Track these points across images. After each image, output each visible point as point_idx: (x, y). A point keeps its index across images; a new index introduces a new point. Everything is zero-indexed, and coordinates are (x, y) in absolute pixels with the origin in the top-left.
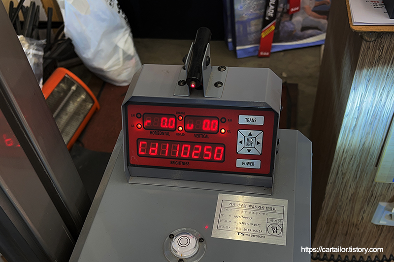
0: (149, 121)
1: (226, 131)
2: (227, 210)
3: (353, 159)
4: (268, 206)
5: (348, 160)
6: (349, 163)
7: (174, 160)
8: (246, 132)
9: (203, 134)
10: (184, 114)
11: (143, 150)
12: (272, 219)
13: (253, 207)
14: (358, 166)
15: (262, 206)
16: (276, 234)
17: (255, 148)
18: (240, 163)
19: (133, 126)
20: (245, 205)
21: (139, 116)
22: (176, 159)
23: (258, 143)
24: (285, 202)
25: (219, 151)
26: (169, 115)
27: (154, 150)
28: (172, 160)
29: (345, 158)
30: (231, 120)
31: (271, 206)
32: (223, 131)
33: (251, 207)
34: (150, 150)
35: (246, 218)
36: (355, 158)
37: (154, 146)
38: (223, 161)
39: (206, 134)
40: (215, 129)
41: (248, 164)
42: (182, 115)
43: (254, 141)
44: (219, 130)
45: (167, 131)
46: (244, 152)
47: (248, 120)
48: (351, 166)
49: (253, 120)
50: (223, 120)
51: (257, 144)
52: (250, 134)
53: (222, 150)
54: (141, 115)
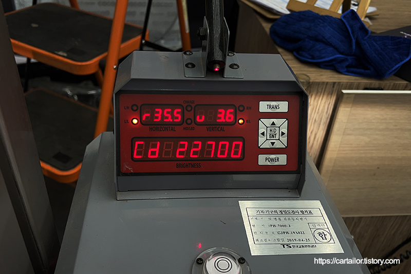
0: (148, 115)
1: (245, 122)
2: (257, 219)
7: (181, 162)
9: (218, 127)
10: (193, 102)
11: (139, 153)
12: (314, 224)
13: (286, 212)
16: (327, 241)
17: (279, 139)
19: (126, 122)
20: (276, 212)
21: (135, 108)
22: (183, 160)
25: (237, 147)
26: (173, 106)
27: (154, 152)
28: (178, 162)
30: (250, 108)
31: (305, 210)
32: (241, 121)
34: (150, 152)
37: (154, 146)
38: (242, 159)
40: (232, 120)
41: (272, 160)
42: (191, 104)
43: (277, 132)
44: (237, 121)
45: (172, 126)
46: (267, 145)
47: (269, 106)
49: (276, 107)
50: (241, 108)
51: (282, 135)
52: (273, 124)
53: (241, 145)
54: (137, 107)
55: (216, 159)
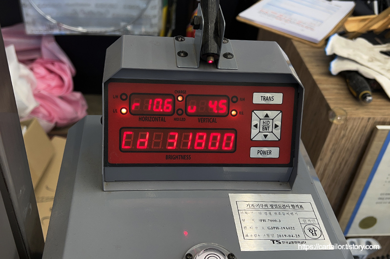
0: (138, 104)
2: (246, 213)
4: (293, 204)
7: (170, 154)
8: (261, 114)
9: (210, 118)
10: (184, 92)
11: (127, 144)
13: (276, 207)
15: (286, 204)
16: (317, 237)
17: (272, 132)
18: (254, 153)
19: (115, 111)
20: (266, 205)
21: (124, 97)
22: (173, 152)
23: (276, 126)
25: (229, 138)
26: (164, 95)
27: (143, 142)
28: (168, 154)
30: (244, 99)
31: (297, 204)
32: (234, 113)
33: (274, 207)
34: (138, 143)
37: (143, 137)
38: (234, 152)
39: (212, 118)
40: (224, 111)
41: (264, 153)
42: (183, 94)
43: (271, 124)
44: (229, 112)
45: (162, 116)
46: (260, 138)
47: (264, 98)
49: (271, 99)
50: (235, 100)
51: (275, 128)
52: (267, 116)
53: (233, 138)
54: (127, 96)
55: (206, 151)
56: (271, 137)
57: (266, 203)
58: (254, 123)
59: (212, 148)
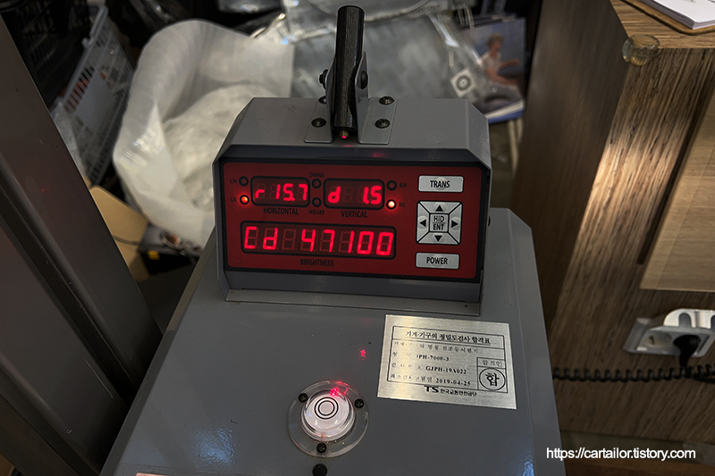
0: (263, 191)
1: (398, 205)
2: (403, 344)
3: (602, 253)
4: (475, 336)
5: (594, 254)
6: (596, 260)
7: (306, 257)
8: (432, 206)
9: (357, 210)
10: (323, 176)
12: (485, 360)
13: (449, 339)
14: (609, 263)
15: (465, 335)
16: (496, 388)
17: (448, 232)
18: (422, 260)
19: (233, 200)
20: (435, 336)
21: (244, 181)
22: (310, 255)
23: (454, 224)
24: (504, 328)
25: (386, 239)
27: (271, 241)
28: (304, 258)
29: (590, 252)
30: (405, 185)
31: (481, 336)
32: (392, 204)
33: (446, 338)
34: (265, 241)
35: (438, 358)
36: (605, 251)
37: (271, 234)
38: (393, 258)
39: (361, 211)
40: (378, 202)
41: (437, 261)
42: (320, 178)
43: (446, 221)
45: (293, 207)
46: (430, 239)
47: (435, 184)
48: (598, 263)
49: (445, 184)
50: (392, 186)
51: (453, 226)
52: (439, 209)
54: (247, 180)
55: (355, 256)
56: (446, 240)
57: (434, 332)
58: (420, 219)
59: (363, 252)
